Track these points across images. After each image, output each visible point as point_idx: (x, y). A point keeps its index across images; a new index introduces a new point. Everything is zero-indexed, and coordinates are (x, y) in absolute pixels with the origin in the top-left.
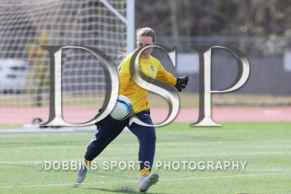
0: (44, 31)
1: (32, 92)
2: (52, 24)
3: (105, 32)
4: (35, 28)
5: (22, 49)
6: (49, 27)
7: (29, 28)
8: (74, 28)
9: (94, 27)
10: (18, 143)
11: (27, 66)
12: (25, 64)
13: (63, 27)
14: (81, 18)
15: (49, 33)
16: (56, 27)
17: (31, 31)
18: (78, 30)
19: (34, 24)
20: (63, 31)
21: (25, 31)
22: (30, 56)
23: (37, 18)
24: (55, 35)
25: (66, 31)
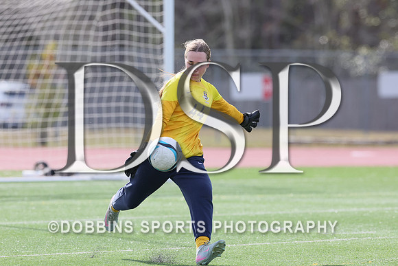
0: (51, 43)
1: (34, 126)
2: (62, 32)
3: (135, 44)
4: (38, 38)
5: (21, 67)
6: (56, 37)
7: (30, 38)
8: (92, 38)
9: (118, 37)
10: (15, 196)
11: (27, 91)
13: (76, 37)
14: (101, 24)
15: (57, 45)
16: (66, 37)
17: (32, 42)
18: (97, 41)
19: (36, 33)
20: (76, 43)
21: (24, 43)
22: (31, 77)
23: (41, 25)
24: (65, 47)
25: (80, 43)
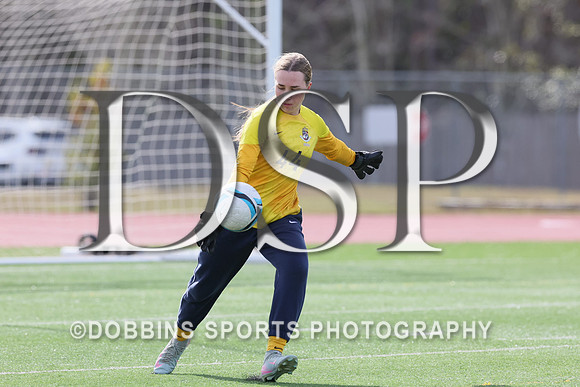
0: (102, 62)
1: (79, 182)
2: (119, 46)
3: (224, 63)
4: (83, 55)
5: (58, 96)
6: (111, 54)
7: (72, 55)
8: (162, 55)
9: (200, 53)
10: (50, 285)
11: (67, 130)
12: (65, 127)
13: (139, 54)
14: (176, 34)
15: (111, 65)
16: (125, 53)
17: (75, 61)
18: (170, 59)
19: (81, 48)
20: (139, 62)
21: (63, 61)
22: (74, 110)
23: (87, 35)
24: (124, 68)
25: (146, 61)
